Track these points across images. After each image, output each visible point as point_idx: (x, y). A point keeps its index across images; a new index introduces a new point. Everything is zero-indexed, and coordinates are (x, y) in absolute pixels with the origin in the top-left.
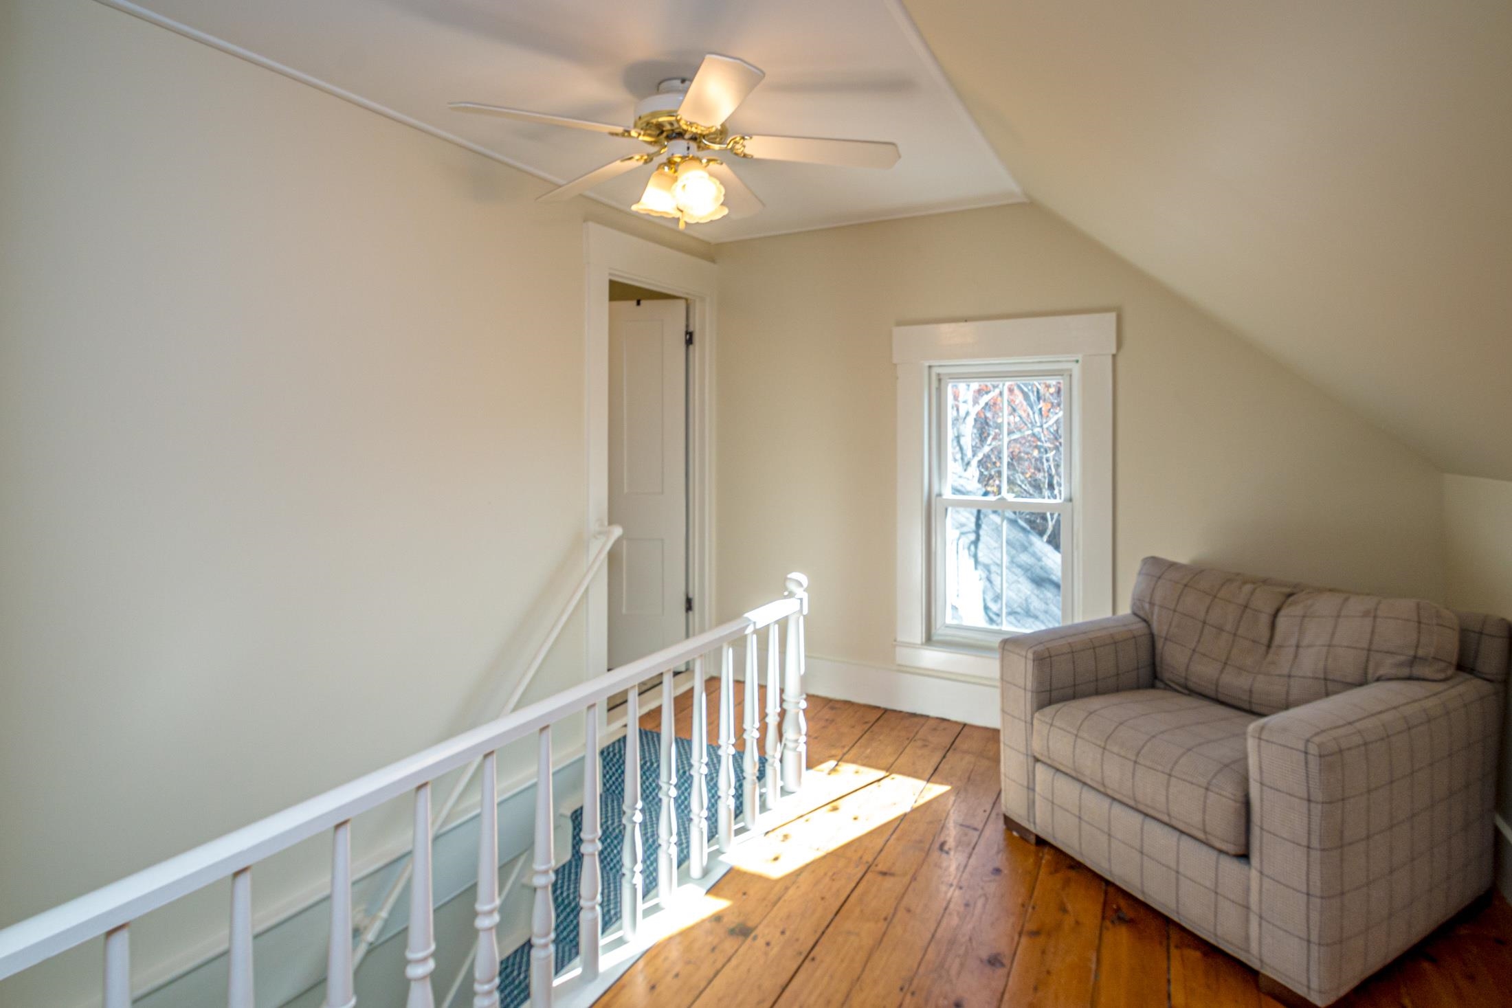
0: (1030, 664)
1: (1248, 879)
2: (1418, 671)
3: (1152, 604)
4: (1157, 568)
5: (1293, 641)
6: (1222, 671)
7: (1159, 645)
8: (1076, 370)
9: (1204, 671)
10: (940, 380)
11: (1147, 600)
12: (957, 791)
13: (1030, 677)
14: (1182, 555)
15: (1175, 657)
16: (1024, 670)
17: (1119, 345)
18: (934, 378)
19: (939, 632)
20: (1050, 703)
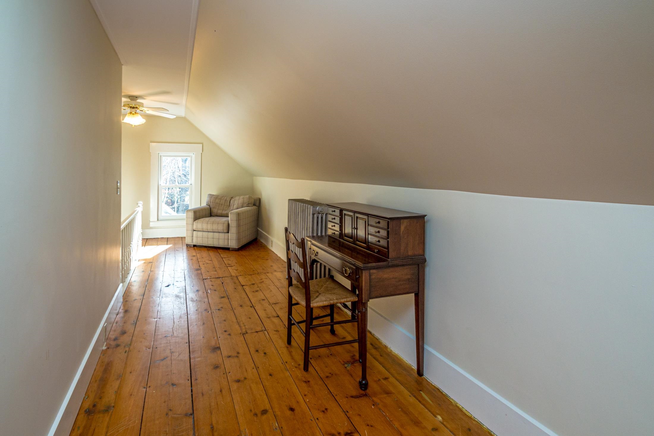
0: (193, 213)
1: (229, 235)
2: (249, 205)
3: (210, 202)
4: (211, 196)
5: (233, 204)
6: (222, 211)
7: (212, 209)
8: (193, 156)
9: (220, 212)
10: (161, 157)
11: (209, 201)
12: (173, 245)
13: (193, 216)
14: (214, 193)
15: (215, 211)
16: (191, 215)
17: (203, 151)
18: (160, 156)
19: (160, 218)
20: (196, 220)
